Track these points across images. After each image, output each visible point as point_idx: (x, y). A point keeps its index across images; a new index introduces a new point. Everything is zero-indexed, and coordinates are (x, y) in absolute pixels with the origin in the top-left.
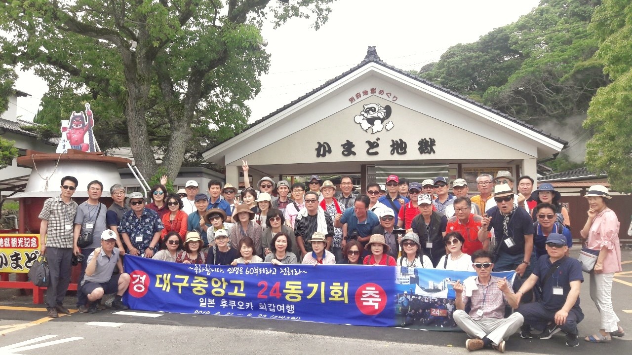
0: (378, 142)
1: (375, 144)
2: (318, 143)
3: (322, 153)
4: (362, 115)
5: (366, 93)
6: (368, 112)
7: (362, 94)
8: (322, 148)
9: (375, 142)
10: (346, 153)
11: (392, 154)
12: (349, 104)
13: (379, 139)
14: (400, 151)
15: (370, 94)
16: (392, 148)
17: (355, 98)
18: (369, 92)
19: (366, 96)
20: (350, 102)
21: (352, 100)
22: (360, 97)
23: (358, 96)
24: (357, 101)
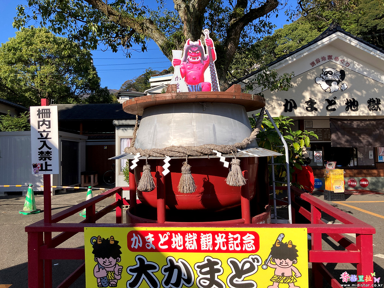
1: (333, 102)
2: (286, 100)
3: (288, 108)
4: (321, 77)
5: (324, 59)
6: (327, 74)
7: (321, 60)
8: (289, 104)
9: (332, 100)
10: (309, 109)
11: (347, 111)
12: (311, 67)
13: (336, 98)
14: (353, 109)
15: (327, 60)
16: (347, 106)
17: (316, 63)
18: (327, 58)
19: (324, 62)
20: (311, 66)
21: (313, 64)
22: (320, 62)
23: (318, 61)
24: (317, 65)
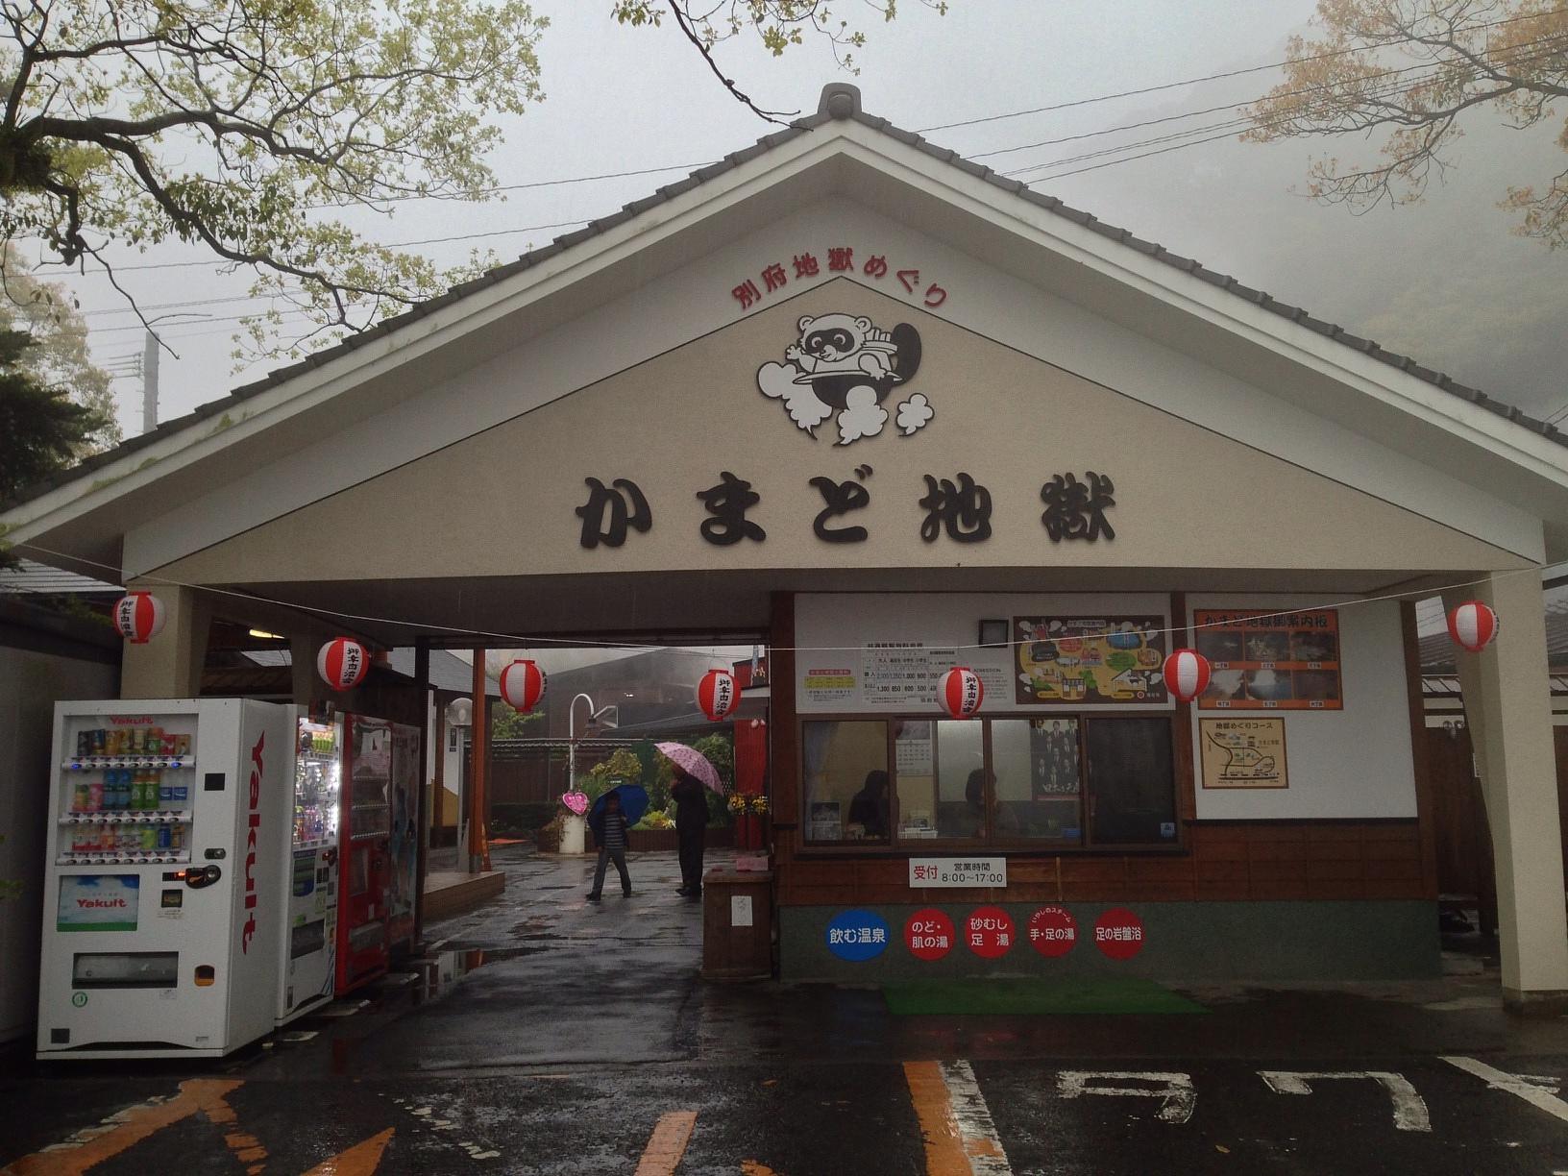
0: (867, 485)
1: (853, 494)
2: (591, 481)
3: (606, 528)
4: (790, 362)
5: (806, 266)
6: (820, 348)
7: (790, 273)
8: (608, 510)
9: (849, 485)
10: (719, 530)
11: (930, 539)
12: (734, 311)
13: (869, 471)
14: (961, 529)
15: (825, 274)
16: (926, 513)
17: (760, 285)
18: (823, 262)
19: (806, 283)
20: (738, 304)
21: (744, 293)
22: (784, 282)
23: (774, 277)
24: (768, 299)
